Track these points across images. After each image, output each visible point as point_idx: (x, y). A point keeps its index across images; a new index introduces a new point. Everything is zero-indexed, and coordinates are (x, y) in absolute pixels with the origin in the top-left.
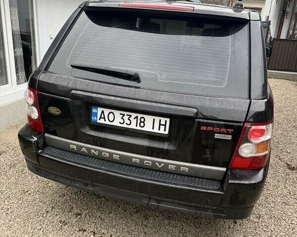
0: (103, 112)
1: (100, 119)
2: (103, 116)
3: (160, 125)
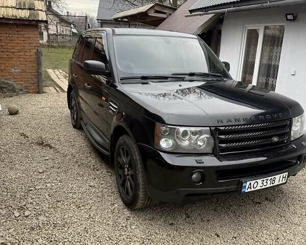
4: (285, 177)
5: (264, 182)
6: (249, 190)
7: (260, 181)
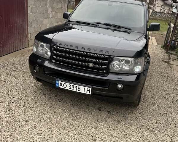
4: (90, 91)
5: (72, 86)
6: (61, 87)
7: (68, 84)
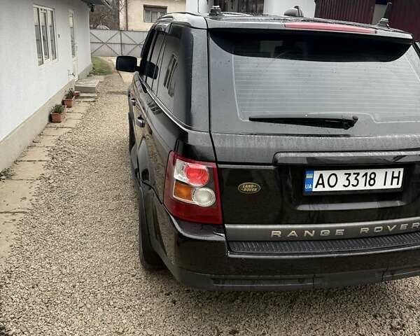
0: (321, 176)
1: (316, 187)
2: (320, 182)
3: (393, 177)
